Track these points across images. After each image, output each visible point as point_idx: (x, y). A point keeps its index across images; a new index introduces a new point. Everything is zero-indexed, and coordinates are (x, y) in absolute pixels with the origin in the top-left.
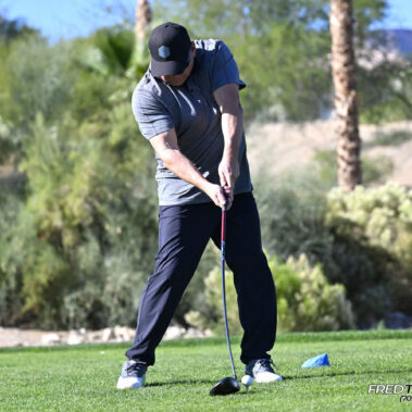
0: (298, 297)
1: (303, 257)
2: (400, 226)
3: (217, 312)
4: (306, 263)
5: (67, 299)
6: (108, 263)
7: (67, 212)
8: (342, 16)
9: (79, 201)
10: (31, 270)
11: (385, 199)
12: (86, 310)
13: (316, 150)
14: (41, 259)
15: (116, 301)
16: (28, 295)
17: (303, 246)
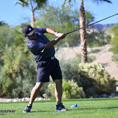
0: (71, 90)
1: (72, 80)
2: (97, 73)
3: (51, 94)
4: (73, 82)
5: (13, 91)
6: (24, 82)
7: (14, 69)
8: (83, 20)
9: (17, 66)
10: (4, 83)
11: (93, 66)
12: (18, 93)
13: (76, 54)
14: (7, 81)
15: (25, 91)
16: (4, 90)
17: (72, 78)
